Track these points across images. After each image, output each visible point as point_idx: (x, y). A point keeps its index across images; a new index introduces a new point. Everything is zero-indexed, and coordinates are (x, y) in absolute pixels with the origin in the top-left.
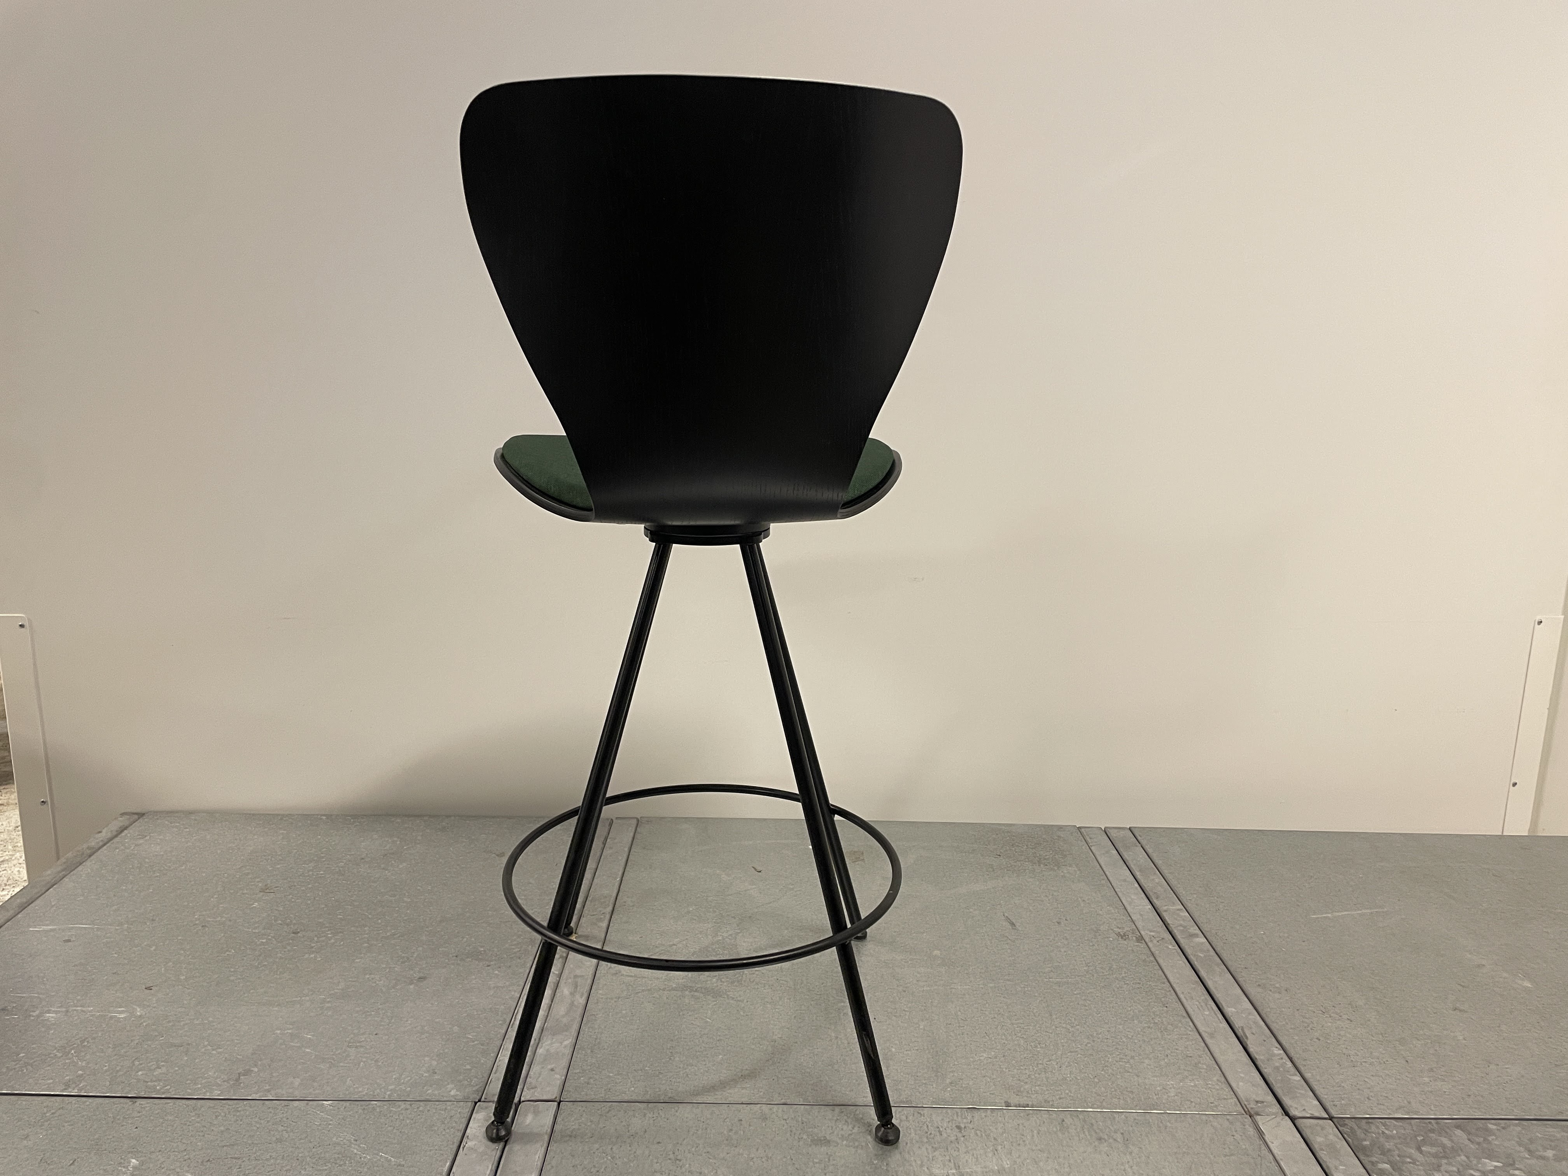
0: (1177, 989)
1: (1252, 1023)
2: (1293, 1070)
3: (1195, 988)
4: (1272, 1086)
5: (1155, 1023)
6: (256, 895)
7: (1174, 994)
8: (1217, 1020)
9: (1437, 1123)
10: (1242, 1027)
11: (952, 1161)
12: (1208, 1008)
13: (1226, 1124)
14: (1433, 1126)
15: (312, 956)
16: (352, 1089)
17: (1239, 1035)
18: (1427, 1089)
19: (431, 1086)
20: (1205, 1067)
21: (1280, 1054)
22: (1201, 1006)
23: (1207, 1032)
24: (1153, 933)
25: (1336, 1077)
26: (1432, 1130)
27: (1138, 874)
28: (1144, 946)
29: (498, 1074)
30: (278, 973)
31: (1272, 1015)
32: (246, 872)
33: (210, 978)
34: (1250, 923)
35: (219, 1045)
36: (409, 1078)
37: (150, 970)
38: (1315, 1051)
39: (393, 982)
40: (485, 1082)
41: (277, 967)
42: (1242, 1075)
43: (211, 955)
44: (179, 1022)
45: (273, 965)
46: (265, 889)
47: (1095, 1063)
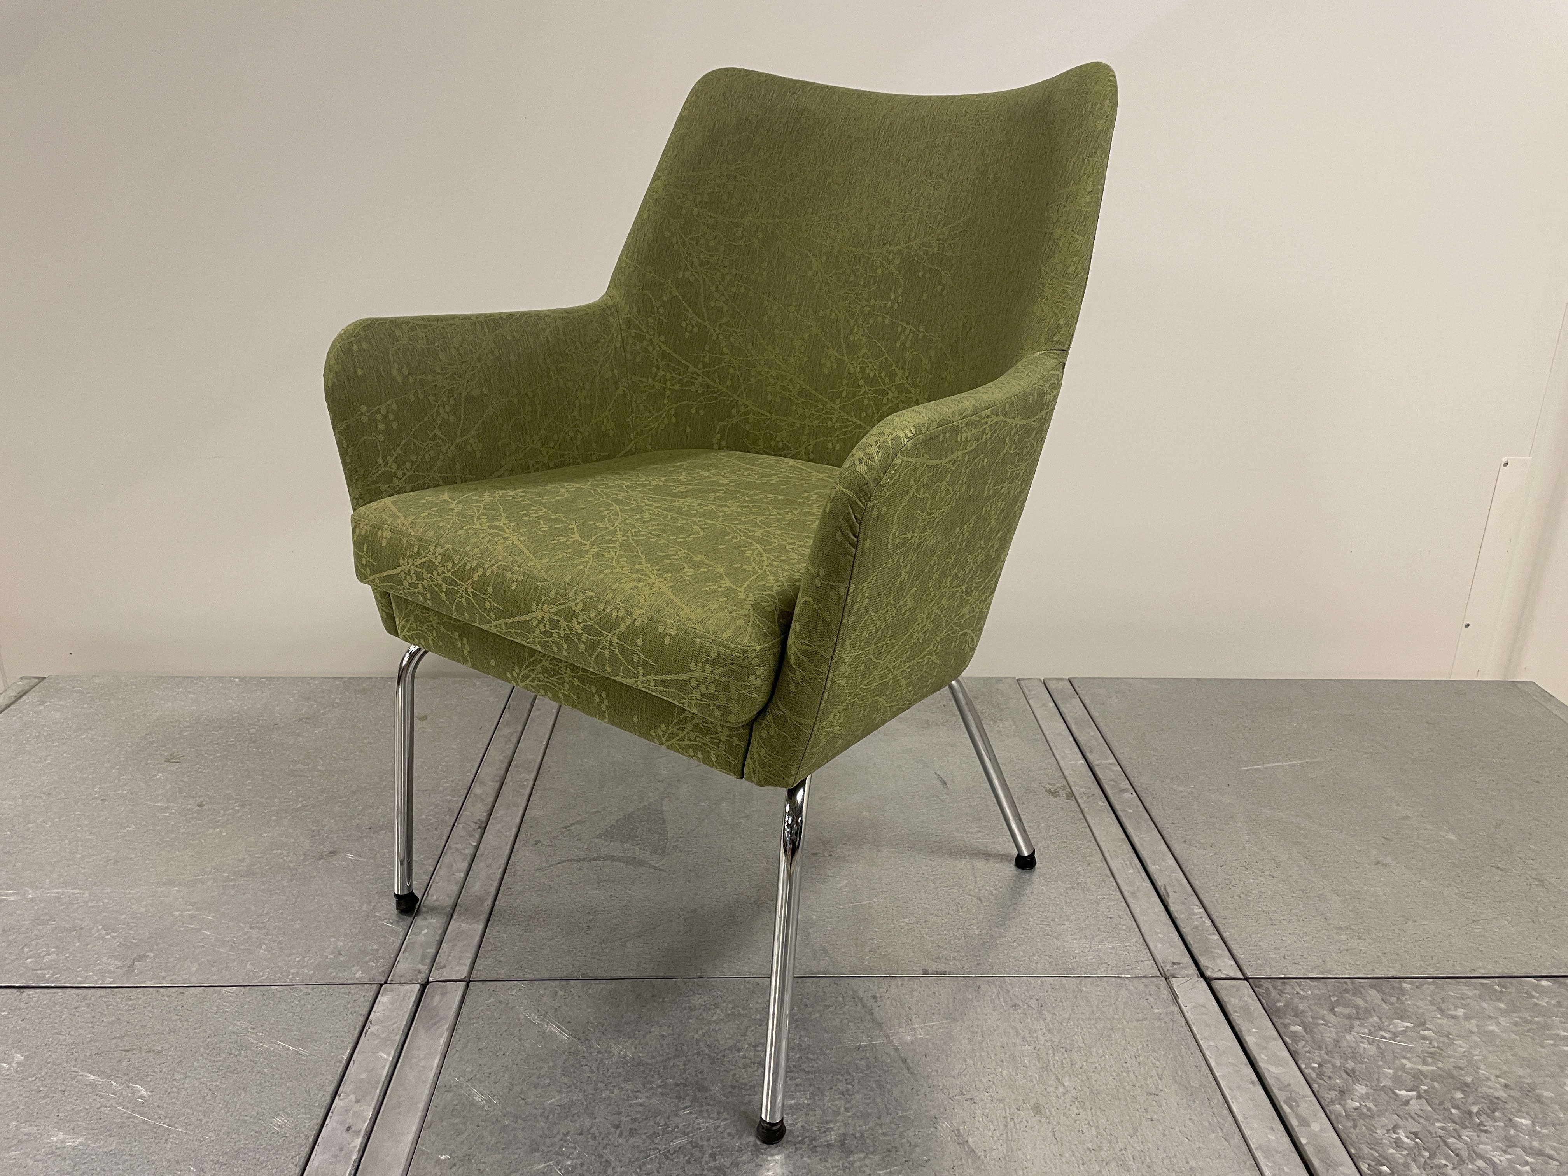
0: (1103, 848)
1: (1174, 881)
2: (1212, 929)
3: (1121, 846)
4: (1189, 946)
5: (1079, 883)
6: (161, 765)
7: (1099, 852)
8: (1140, 878)
9: (1352, 983)
10: (1166, 887)
11: (865, 1033)
12: (1132, 866)
13: (1142, 988)
14: (1348, 985)
15: (217, 830)
16: (252, 974)
17: (1161, 893)
18: (1343, 947)
19: (335, 968)
20: (1124, 928)
21: (1200, 913)
22: (1126, 864)
23: (1128, 891)
24: (1083, 790)
25: (1254, 936)
26: (1347, 991)
27: (1073, 728)
28: (1074, 802)
29: (407, 954)
30: (180, 850)
31: (1196, 872)
32: (151, 740)
33: (107, 856)
34: (1181, 777)
35: (114, 929)
36: (313, 960)
37: (44, 849)
38: (1235, 909)
39: (302, 858)
40: (393, 963)
41: (180, 843)
42: (1160, 936)
43: (110, 831)
44: (73, 904)
45: (175, 842)
46: (172, 759)
47: (1016, 927)
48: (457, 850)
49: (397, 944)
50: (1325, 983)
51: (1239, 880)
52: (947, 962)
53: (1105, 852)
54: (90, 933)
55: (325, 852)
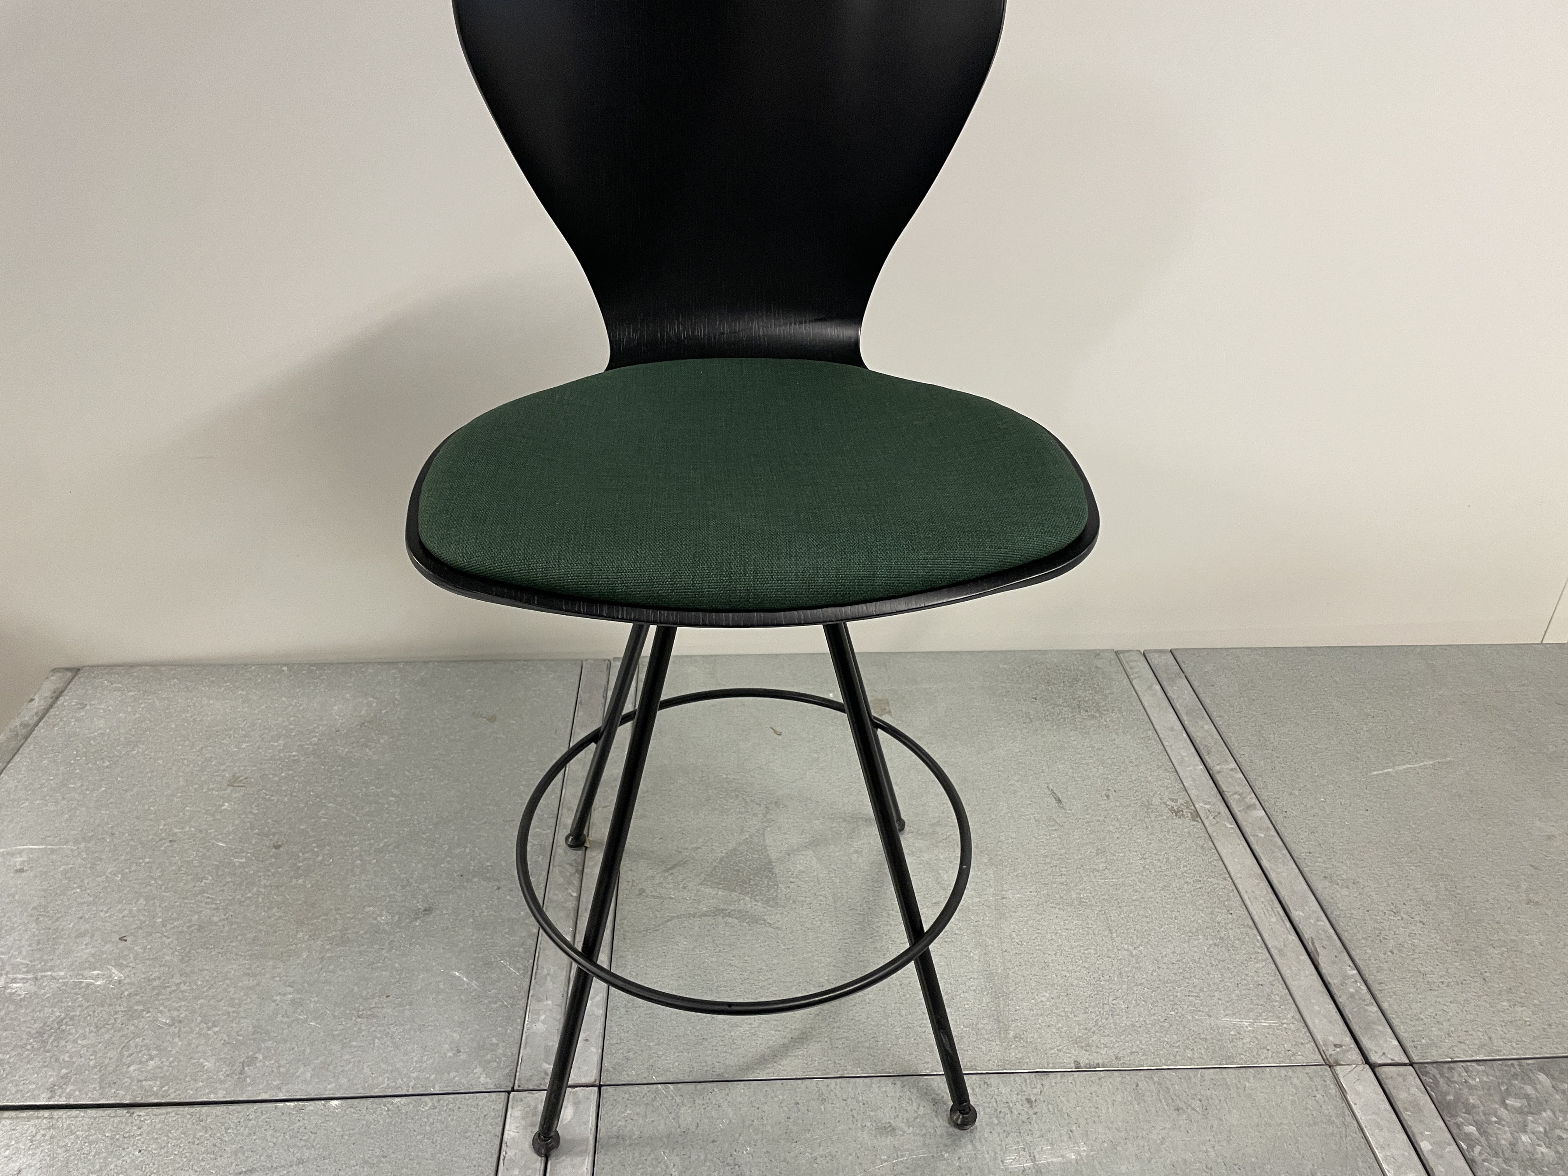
0: (1240, 887)
1: (1321, 931)
2: (1369, 996)
3: (1258, 884)
4: (1348, 1021)
5: (1221, 938)
6: (225, 790)
7: (1237, 894)
8: (1285, 928)
9: (1520, 1065)
10: (1312, 939)
11: (1026, 1150)
12: (1273, 910)
13: (1307, 1081)
14: (1516, 1069)
15: (300, 881)
17: (1310, 949)
18: (1507, 1018)
19: (457, 1071)
20: (1278, 998)
21: (1353, 975)
22: (1267, 910)
23: (1276, 948)
24: (1207, 805)
25: (1414, 1005)
26: (1515, 1076)
27: (1185, 719)
28: (1200, 825)
29: (529, 1050)
30: (266, 909)
31: (1342, 919)
32: (208, 755)
33: (190, 921)
34: (1308, 786)
35: (214, 1021)
36: (432, 1060)
37: (121, 911)
38: (1390, 970)
39: (397, 918)
40: (516, 1061)
41: (263, 899)
42: (1317, 1008)
43: (186, 884)
44: (165, 988)
45: (258, 897)
46: (234, 782)
47: (1164, 1000)
49: (518, 1035)
50: (1493, 1066)
51: (1390, 930)
52: (1098, 1050)
53: (1243, 894)
54: (190, 1028)
55: (420, 909)
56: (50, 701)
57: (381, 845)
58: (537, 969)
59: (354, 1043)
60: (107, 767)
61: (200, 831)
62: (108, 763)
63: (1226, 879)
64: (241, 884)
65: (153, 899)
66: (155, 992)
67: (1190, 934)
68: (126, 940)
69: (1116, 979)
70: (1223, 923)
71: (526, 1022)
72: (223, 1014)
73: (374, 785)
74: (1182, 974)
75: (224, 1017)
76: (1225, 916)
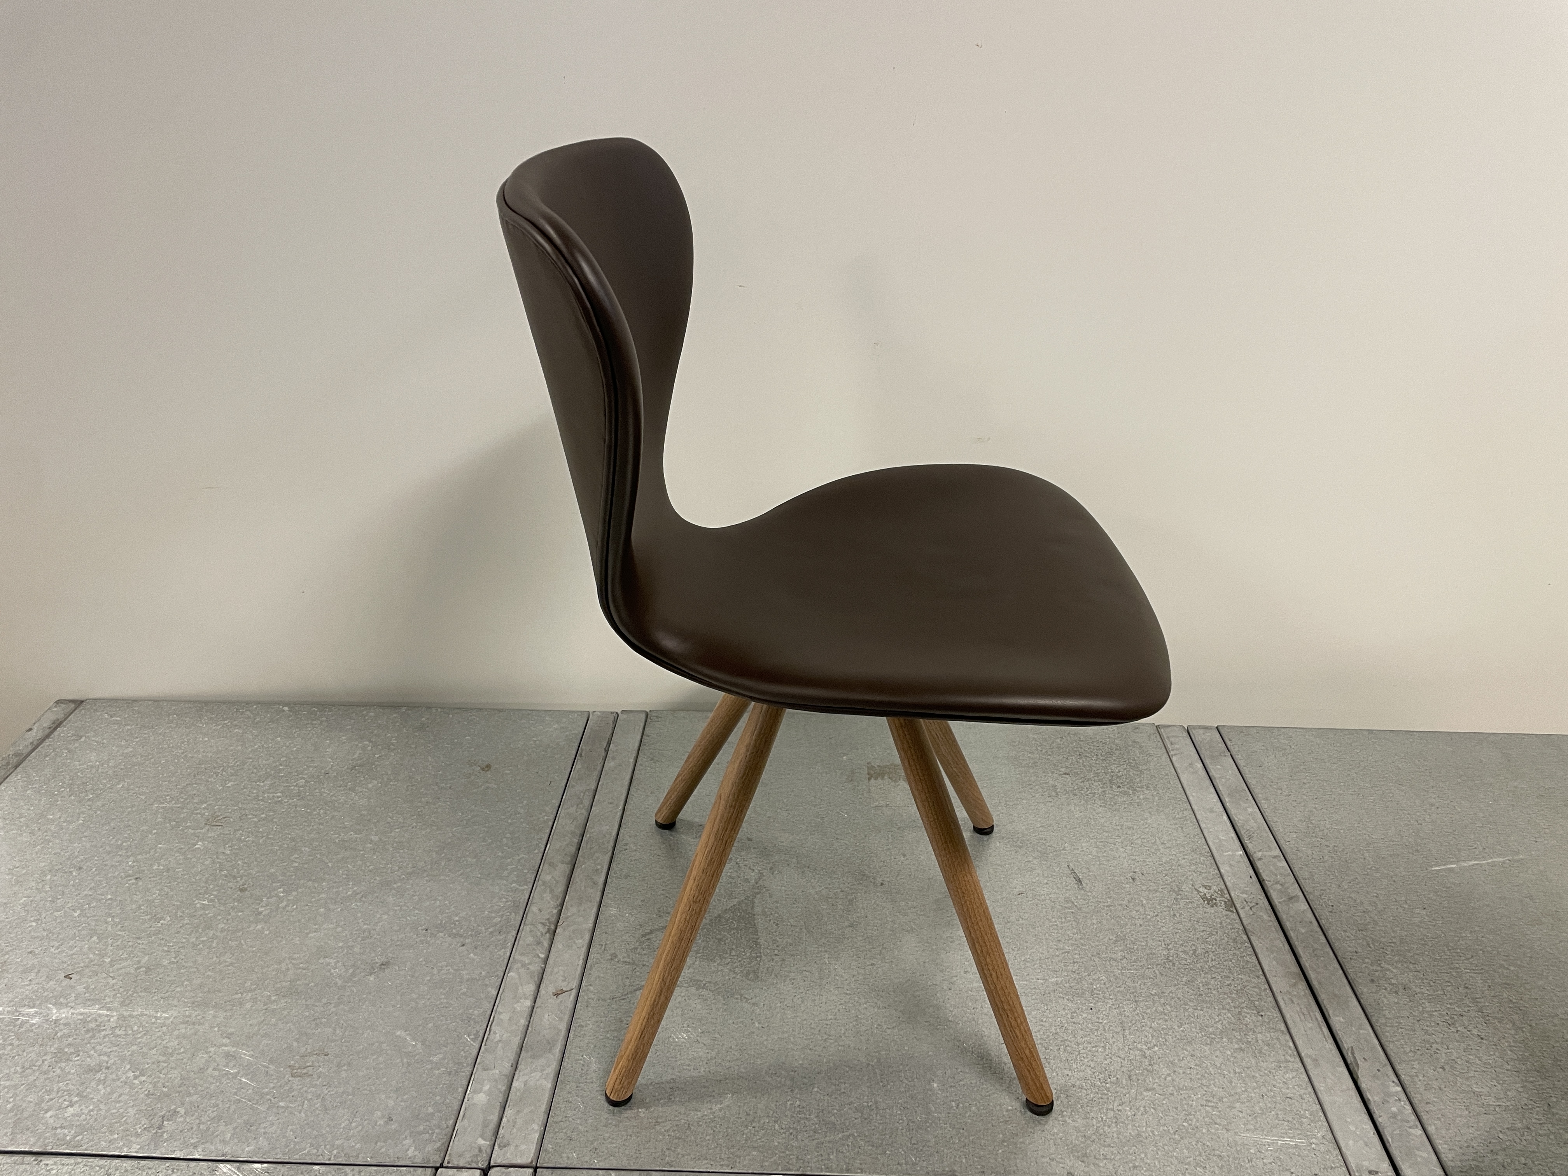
0: (1274, 986)
1: (1362, 1041)
2: (1414, 1119)
3: (1295, 985)
4: (1388, 1145)
5: (1248, 1042)
6: (201, 828)
7: (1270, 994)
8: (1321, 1036)
10: (1352, 1050)
12: (1310, 1016)
15: (259, 927)
16: (292, 1146)
17: (1349, 1062)
19: (385, 1141)
20: (1307, 1114)
21: (1397, 1092)
22: (1303, 1014)
23: (1310, 1056)
24: (1245, 896)
27: (1226, 800)
28: (1235, 916)
29: (465, 1121)
30: (218, 955)
31: (1388, 1029)
32: (192, 793)
33: (139, 962)
34: (1359, 877)
35: (143, 1070)
36: (360, 1128)
37: (72, 948)
38: (1440, 1089)
39: (351, 971)
40: (450, 1134)
41: (218, 944)
42: (1352, 1128)
43: (143, 924)
44: (100, 1031)
45: (212, 942)
46: (213, 821)
47: (1177, 1108)
48: (523, 965)
49: (456, 1107)
51: (1442, 1043)
52: (1096, 1162)
53: (1276, 994)
54: (117, 1075)
55: (377, 963)
56: (47, 731)
57: (349, 893)
58: (489, 1034)
59: (281, 1104)
60: (89, 800)
61: (168, 870)
62: (91, 796)
63: (1258, 977)
64: (198, 926)
65: (107, 937)
66: (91, 1034)
67: (1213, 1036)
68: (71, 978)
69: (1124, 1082)
70: (1251, 1026)
71: (468, 1092)
72: (153, 1063)
73: (353, 831)
74: (1200, 1081)
75: (154, 1066)
76: (1253, 1017)
